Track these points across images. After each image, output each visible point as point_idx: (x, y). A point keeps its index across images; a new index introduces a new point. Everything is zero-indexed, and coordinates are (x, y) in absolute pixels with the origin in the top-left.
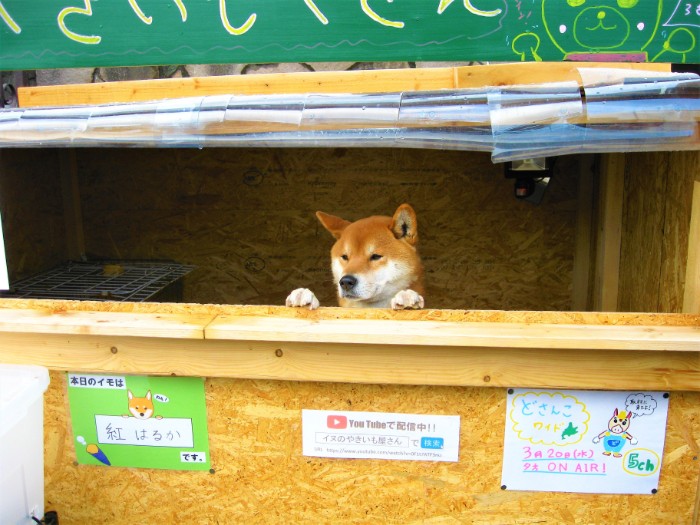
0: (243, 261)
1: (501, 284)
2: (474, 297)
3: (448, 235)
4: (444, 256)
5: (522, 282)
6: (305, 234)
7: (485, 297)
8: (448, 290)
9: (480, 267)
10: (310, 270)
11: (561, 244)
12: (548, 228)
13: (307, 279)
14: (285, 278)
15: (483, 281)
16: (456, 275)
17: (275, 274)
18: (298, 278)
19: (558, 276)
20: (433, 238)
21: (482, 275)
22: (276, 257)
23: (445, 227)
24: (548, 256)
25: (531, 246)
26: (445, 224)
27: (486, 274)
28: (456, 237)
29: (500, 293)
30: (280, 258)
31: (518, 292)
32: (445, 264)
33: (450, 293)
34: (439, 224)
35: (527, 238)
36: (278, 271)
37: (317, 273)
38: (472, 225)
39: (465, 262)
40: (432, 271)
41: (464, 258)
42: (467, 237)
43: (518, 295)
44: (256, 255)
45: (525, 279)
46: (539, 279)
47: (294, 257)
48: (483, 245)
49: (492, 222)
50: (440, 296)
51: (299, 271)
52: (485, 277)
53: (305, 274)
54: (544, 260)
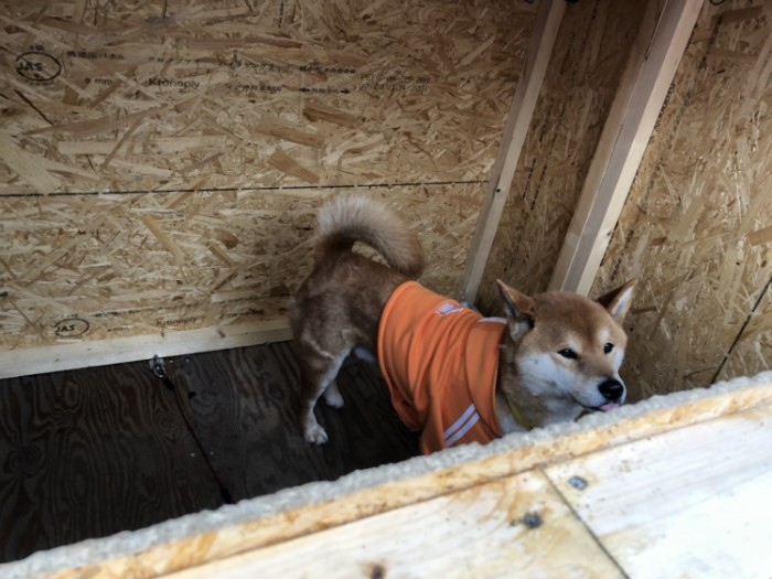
0: (11, 58)
1: (430, 114)
2: (395, 129)
3: (376, 35)
4: (364, 69)
5: (455, 109)
6: (142, 13)
7: (409, 130)
8: (364, 120)
9: (410, 86)
10: (151, 82)
11: (509, 59)
12: (501, 35)
13: (146, 98)
14: (103, 96)
15: (410, 108)
16: (378, 97)
17: (83, 88)
18: (128, 96)
19: (496, 102)
20: (355, 39)
21: (410, 99)
22: (83, 55)
23: (373, 23)
24: (492, 76)
25: (476, 60)
26: (373, 18)
27: (413, 98)
28: (386, 40)
29: (427, 124)
30: (93, 56)
31: (448, 124)
32: (365, 81)
33: (366, 124)
34: (366, 17)
35: (474, 48)
36: (88, 81)
37: (164, 88)
38: (410, 23)
39: (392, 79)
40: (346, 92)
41: (391, 73)
42: (400, 41)
43: (446, 127)
44: (40, 48)
45: (460, 106)
46: (474, 106)
47: (121, 57)
48: (419, 56)
49: (437, 20)
50: (352, 127)
51: (132, 83)
52: (412, 103)
53: (143, 89)
54: (487, 80)
